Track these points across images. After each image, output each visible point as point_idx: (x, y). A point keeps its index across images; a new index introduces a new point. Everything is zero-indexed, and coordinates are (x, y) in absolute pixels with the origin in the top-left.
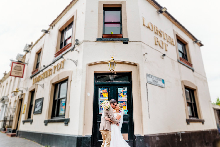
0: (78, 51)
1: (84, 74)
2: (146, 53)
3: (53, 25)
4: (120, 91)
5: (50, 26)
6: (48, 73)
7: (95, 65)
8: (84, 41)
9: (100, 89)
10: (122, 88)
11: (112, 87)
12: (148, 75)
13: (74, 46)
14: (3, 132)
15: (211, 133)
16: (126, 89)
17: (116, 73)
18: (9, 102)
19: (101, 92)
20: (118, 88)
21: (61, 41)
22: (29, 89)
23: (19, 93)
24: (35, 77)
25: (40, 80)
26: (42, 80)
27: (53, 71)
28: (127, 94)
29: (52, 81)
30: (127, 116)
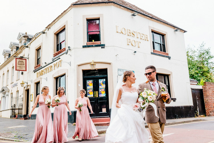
0: (71, 55)
1: (76, 71)
2: (118, 55)
3: (49, 27)
4: (101, 81)
5: (47, 28)
6: (50, 68)
7: (83, 66)
8: (74, 48)
9: (87, 81)
10: (101, 80)
11: (95, 79)
12: (119, 70)
13: (68, 50)
14: (14, 118)
15: (183, 108)
16: (105, 80)
17: (97, 70)
18: (10, 92)
19: (88, 83)
20: (99, 80)
21: (57, 43)
22: (34, 81)
23: (25, 85)
24: (38, 72)
25: (43, 74)
26: (45, 74)
27: (53, 68)
28: (105, 83)
29: (53, 75)
30: (105, 97)
